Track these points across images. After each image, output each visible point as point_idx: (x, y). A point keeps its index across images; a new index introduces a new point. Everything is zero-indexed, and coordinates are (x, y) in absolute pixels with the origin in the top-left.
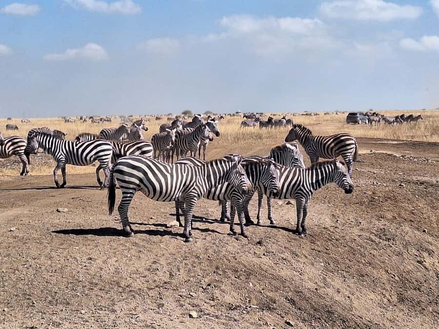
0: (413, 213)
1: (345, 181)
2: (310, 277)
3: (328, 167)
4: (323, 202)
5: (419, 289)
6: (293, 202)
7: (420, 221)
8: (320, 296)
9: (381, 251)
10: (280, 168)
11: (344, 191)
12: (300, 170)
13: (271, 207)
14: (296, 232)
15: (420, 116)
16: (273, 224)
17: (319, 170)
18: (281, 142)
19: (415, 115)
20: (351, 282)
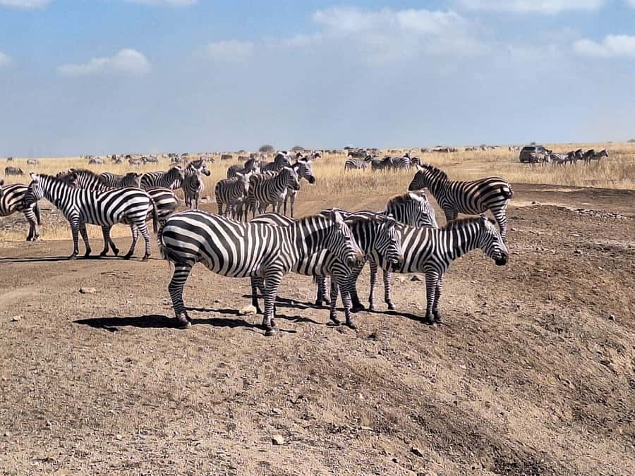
0: (594, 293)
1: (496, 247)
2: (446, 384)
3: (471, 226)
4: (464, 276)
5: (603, 402)
6: (421, 276)
7: (605, 304)
8: (461, 412)
9: (549, 346)
10: (401, 227)
12: (430, 231)
13: (389, 285)
14: (425, 320)
15: (604, 151)
16: (392, 308)
17: (458, 231)
18: (402, 190)
19: (597, 150)
20: (505, 392)
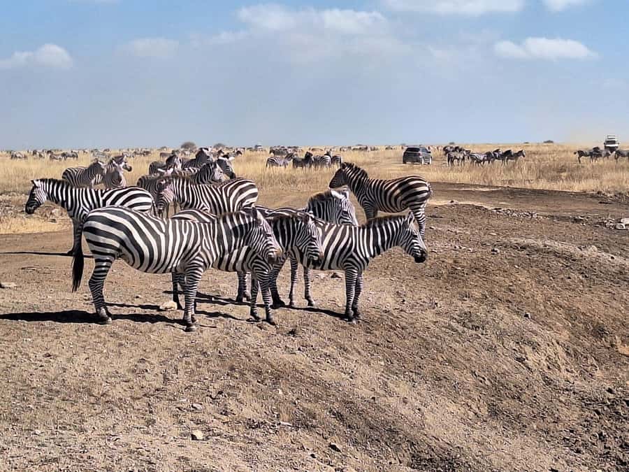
0: (511, 290)
1: (415, 244)
2: (365, 381)
3: (391, 224)
4: (383, 274)
5: (519, 398)
6: (341, 274)
7: (521, 302)
8: (378, 408)
9: (465, 343)
10: (322, 225)
11: (413, 259)
12: (350, 229)
13: (310, 282)
14: (345, 316)
15: (521, 152)
16: (312, 305)
17: (378, 229)
18: (324, 188)
19: (515, 150)
20: (423, 388)
